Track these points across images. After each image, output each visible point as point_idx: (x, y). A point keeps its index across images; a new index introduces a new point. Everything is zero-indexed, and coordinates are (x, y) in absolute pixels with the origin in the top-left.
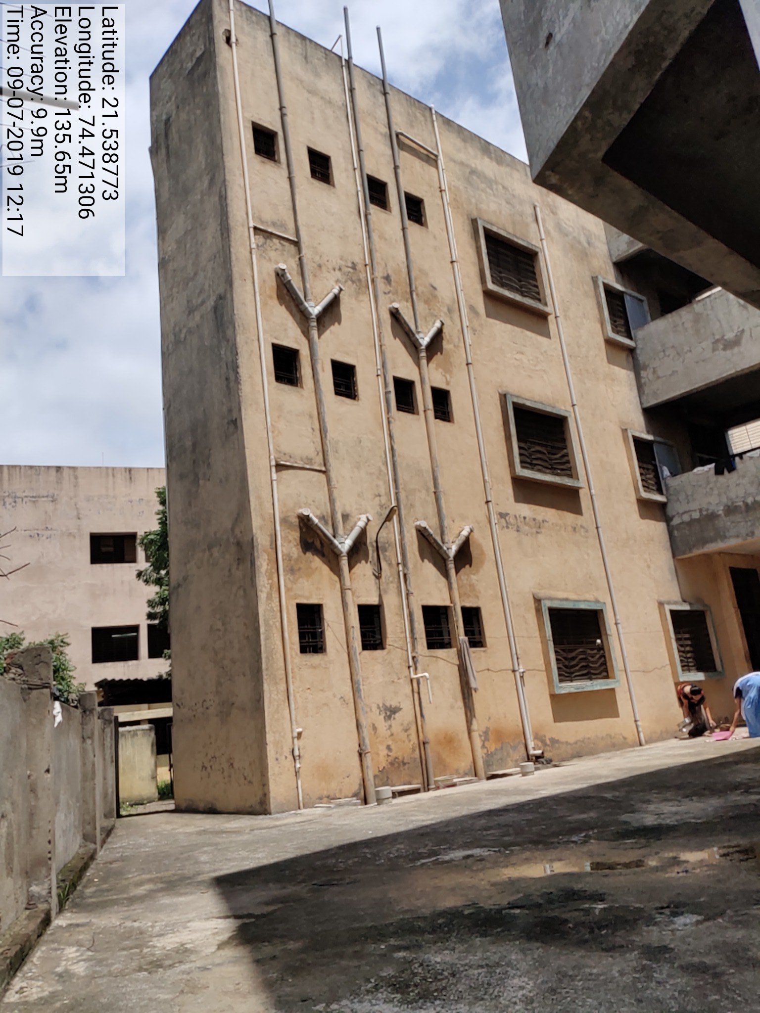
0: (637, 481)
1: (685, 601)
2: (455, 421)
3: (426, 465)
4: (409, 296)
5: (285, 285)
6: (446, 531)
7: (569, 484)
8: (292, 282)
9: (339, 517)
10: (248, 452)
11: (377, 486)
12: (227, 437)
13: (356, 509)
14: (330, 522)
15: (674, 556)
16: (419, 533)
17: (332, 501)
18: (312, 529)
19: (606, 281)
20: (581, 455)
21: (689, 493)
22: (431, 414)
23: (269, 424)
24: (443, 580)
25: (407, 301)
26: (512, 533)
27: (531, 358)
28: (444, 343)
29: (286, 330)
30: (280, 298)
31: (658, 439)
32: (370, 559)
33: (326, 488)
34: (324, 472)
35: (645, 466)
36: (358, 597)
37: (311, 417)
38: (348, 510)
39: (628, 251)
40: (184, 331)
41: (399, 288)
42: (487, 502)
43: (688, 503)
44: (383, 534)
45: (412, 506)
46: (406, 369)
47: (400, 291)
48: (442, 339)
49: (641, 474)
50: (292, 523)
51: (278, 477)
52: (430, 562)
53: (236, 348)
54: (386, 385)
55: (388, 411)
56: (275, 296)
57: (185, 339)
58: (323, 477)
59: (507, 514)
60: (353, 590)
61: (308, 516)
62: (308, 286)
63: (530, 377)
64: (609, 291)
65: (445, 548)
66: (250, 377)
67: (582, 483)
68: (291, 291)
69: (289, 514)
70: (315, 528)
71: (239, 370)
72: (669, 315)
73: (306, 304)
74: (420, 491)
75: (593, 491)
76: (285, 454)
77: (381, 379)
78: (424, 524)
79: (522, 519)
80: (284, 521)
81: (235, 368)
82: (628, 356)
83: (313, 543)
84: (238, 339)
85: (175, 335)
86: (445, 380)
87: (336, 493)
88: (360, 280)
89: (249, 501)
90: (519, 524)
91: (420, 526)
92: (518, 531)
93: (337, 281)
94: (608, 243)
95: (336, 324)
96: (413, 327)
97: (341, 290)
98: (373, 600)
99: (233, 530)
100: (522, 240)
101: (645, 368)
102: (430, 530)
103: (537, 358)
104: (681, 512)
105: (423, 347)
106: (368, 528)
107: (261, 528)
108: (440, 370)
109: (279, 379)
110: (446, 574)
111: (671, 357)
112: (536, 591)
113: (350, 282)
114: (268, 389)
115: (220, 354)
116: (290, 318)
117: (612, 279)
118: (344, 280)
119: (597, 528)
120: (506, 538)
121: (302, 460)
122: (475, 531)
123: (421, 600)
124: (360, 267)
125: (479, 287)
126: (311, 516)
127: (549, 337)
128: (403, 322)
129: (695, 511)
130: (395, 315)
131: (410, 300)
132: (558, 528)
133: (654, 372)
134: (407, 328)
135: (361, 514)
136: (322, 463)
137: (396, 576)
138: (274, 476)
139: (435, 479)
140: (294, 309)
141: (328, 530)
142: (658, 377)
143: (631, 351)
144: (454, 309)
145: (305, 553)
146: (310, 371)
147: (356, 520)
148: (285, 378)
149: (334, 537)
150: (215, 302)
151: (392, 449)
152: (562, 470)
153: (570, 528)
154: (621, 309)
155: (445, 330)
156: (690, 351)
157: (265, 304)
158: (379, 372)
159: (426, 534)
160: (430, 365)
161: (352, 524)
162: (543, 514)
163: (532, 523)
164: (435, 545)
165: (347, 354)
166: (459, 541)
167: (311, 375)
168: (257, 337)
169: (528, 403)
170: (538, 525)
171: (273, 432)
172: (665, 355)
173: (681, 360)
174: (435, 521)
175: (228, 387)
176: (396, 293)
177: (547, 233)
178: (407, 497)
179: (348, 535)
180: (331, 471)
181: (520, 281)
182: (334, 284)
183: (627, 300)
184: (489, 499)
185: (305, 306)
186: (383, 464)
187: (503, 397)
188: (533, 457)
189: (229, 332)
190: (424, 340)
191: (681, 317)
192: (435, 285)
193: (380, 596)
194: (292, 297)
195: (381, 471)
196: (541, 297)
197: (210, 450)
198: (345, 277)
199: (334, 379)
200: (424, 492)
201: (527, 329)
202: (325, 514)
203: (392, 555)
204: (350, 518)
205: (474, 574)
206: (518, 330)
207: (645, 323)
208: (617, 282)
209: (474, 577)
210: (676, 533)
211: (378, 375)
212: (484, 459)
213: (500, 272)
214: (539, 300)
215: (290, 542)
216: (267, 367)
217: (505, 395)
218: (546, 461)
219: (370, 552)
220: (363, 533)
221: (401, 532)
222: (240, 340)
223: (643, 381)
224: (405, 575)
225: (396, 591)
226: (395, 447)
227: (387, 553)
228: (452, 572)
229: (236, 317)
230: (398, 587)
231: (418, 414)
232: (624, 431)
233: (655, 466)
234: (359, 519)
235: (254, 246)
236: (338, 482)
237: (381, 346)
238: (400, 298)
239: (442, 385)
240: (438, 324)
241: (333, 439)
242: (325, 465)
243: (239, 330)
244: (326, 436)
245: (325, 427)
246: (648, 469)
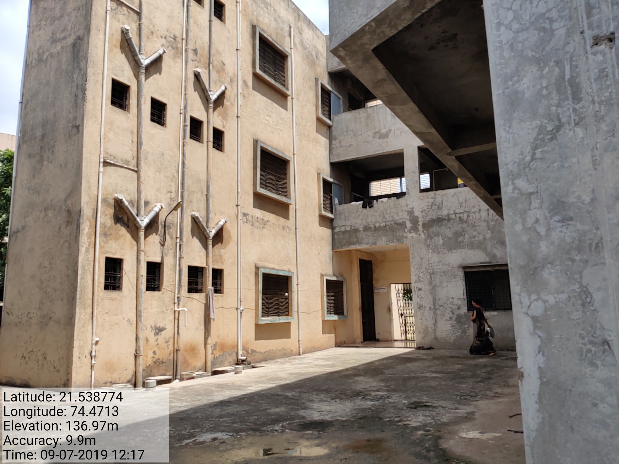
0: (321, 204)
1: (334, 275)
2: (225, 151)
3: (203, 177)
4: (207, 66)
5: (126, 40)
6: (210, 221)
7: (285, 201)
8: (132, 39)
9: (142, 203)
10: (85, 150)
11: (170, 185)
12: (70, 136)
13: (155, 199)
14: (136, 206)
15: (333, 249)
16: (193, 220)
17: (139, 192)
18: (123, 208)
19: (323, 82)
20: (294, 185)
21: (347, 215)
22: (211, 144)
23: (102, 133)
24: (204, 251)
25: (206, 69)
26: (249, 226)
27: (274, 120)
28: (225, 101)
29: (123, 71)
30: (122, 48)
31: (336, 182)
32: (159, 233)
33: (136, 182)
34: (136, 172)
35: (326, 196)
36: (148, 257)
37: (132, 133)
38: (149, 199)
39: (337, 67)
40: (47, 54)
41: (202, 59)
42: (237, 205)
43: (345, 220)
44: (170, 217)
45: (191, 202)
46: (200, 114)
47: (202, 61)
48: (224, 98)
49: (324, 200)
50: (109, 203)
51: (104, 170)
52: (197, 238)
53: (86, 76)
54: (185, 121)
55: (184, 138)
56: (119, 46)
57: (47, 60)
58: (135, 175)
59: (248, 214)
60: (145, 252)
61: (122, 200)
62: (142, 44)
63: (272, 132)
64: (324, 89)
65: (208, 231)
66: (94, 98)
67: (292, 201)
68: (130, 45)
69: (108, 196)
70: (125, 209)
71: (86, 92)
72: (354, 111)
73: (140, 56)
74: (197, 193)
75: (297, 207)
76: (111, 155)
77: (182, 116)
78: (197, 214)
79: (256, 218)
80: (104, 200)
81: (84, 90)
82: (327, 129)
83: (122, 218)
84: (89, 70)
85: (39, 54)
86: (222, 125)
87: (142, 186)
88: (177, 48)
89: (81, 184)
90: (254, 221)
91: (194, 215)
92: (252, 225)
93: (162, 45)
94: (327, 59)
95: (158, 74)
96: (207, 87)
97: (164, 52)
98: (158, 260)
99: (65, 201)
100: (280, 46)
101: (335, 139)
102: (201, 219)
103: (278, 121)
104: (340, 225)
105: (212, 101)
106: (160, 212)
107: (87, 203)
108: (220, 117)
109: (113, 103)
110: (206, 247)
111: (351, 136)
112: (257, 262)
113: (171, 48)
114: (105, 109)
115: (73, 77)
116: (127, 63)
117: (325, 81)
118: (167, 46)
119: (296, 229)
120: (245, 228)
121: (122, 161)
122: (228, 222)
123: (188, 262)
124: (179, 39)
125: (250, 70)
126: (124, 200)
127: (286, 109)
128: (201, 82)
129: (348, 226)
130: (197, 76)
131: (208, 69)
132: (275, 226)
133: (340, 143)
134: (203, 86)
135: (157, 202)
136: (136, 165)
137: (175, 246)
138: (102, 169)
139: (208, 187)
140: (131, 59)
141: (134, 211)
142: (342, 146)
143: (330, 127)
144: (234, 80)
145: (116, 224)
146: (136, 102)
147: (153, 206)
148: (117, 103)
149: (137, 215)
150: (75, 40)
151: (183, 163)
152: (282, 192)
153: (281, 227)
154: (328, 101)
155: (226, 93)
156: (361, 135)
157: (111, 50)
158: (182, 111)
159: (197, 221)
160: (215, 113)
161: (150, 209)
162: (268, 217)
163: (261, 221)
164: (202, 228)
165: (162, 95)
166: (217, 228)
167: (136, 105)
168: (102, 72)
169: (269, 149)
170: (264, 223)
171: (104, 139)
172: (347, 134)
173: (355, 139)
174: (204, 213)
175: (76, 102)
176: (199, 62)
177: (295, 45)
178: (188, 195)
179: (147, 216)
180: (141, 171)
181: (275, 71)
182: (160, 47)
183: (332, 96)
184: (239, 204)
185: (138, 57)
186: (176, 172)
187: (256, 142)
188: (267, 181)
189: (82, 64)
190: (213, 97)
191: (359, 114)
192: (224, 62)
193: (162, 257)
194: (130, 50)
195: (174, 176)
196: (286, 84)
197: (55, 142)
198: (168, 44)
199: (151, 111)
200: (200, 193)
201: (275, 102)
202: (133, 199)
203: (174, 232)
204: (149, 204)
205: (223, 249)
207: (339, 113)
208: (328, 84)
209: (222, 251)
210: (336, 236)
211: (181, 113)
212: (239, 179)
213: (265, 63)
214: (284, 85)
215: (106, 215)
216: (106, 93)
217: (257, 141)
218: (274, 185)
219: (160, 228)
220: (157, 215)
221: (182, 218)
222: (90, 71)
223: (333, 146)
224: (180, 245)
225: (173, 254)
226: (186, 162)
227: (171, 230)
228: (210, 246)
229: (89, 55)
230: (174, 253)
231: (203, 143)
232: (319, 174)
233: (331, 197)
234: (156, 206)
235: (109, 8)
236: (144, 179)
237: (185, 94)
238: (202, 66)
239: (220, 128)
240: (223, 88)
241: (145, 150)
242: (137, 167)
243: (90, 64)
244: (141, 148)
245: (141, 141)
246: (327, 198)
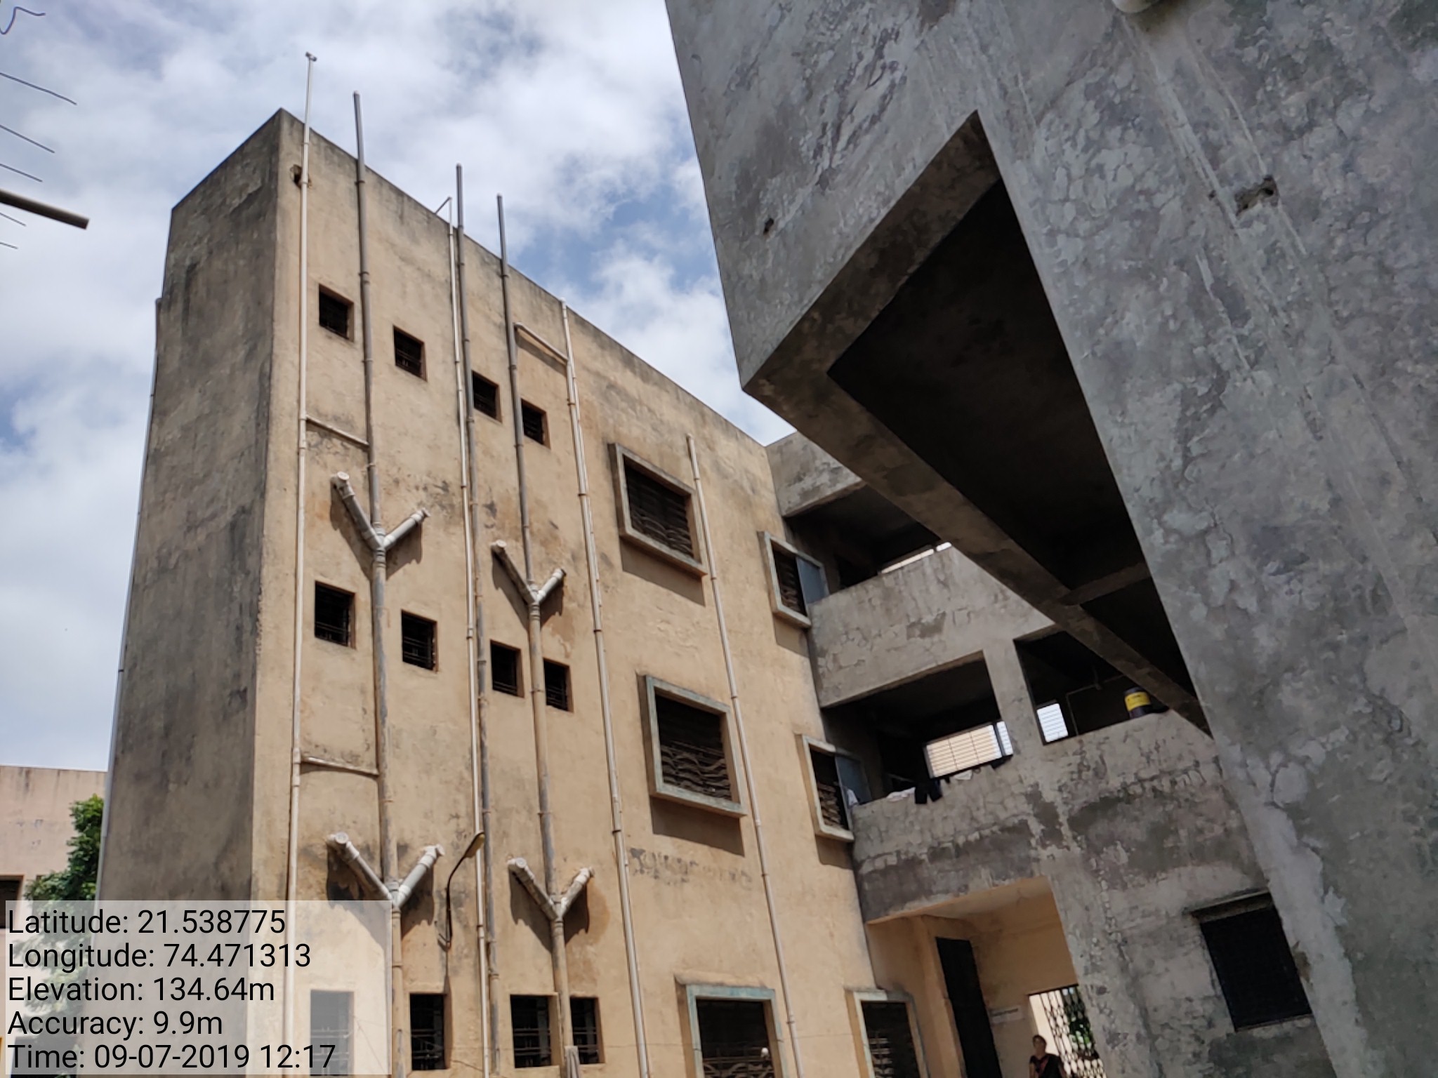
0: (816, 809)
1: (879, 988)
2: (575, 710)
3: (530, 772)
4: (520, 533)
5: (343, 502)
6: (554, 876)
7: (728, 810)
8: (355, 498)
9: (393, 850)
10: (258, 740)
11: (455, 801)
12: (226, 717)
13: (421, 837)
14: (377, 858)
15: (864, 921)
16: (514, 879)
17: (383, 822)
18: (348, 867)
19: (774, 539)
20: (743, 768)
21: (883, 829)
22: (541, 697)
23: (298, 699)
24: (545, 952)
25: (517, 540)
26: (647, 880)
27: (679, 629)
28: (565, 600)
29: (338, 564)
30: (335, 519)
31: (841, 751)
32: (435, 919)
33: (376, 803)
34: (375, 777)
35: (825, 787)
36: (412, 981)
37: (363, 692)
38: (407, 837)
39: (800, 504)
40: (175, 556)
41: (507, 522)
42: (615, 832)
43: (882, 841)
44: (458, 877)
45: (506, 834)
46: (510, 632)
47: (507, 526)
48: (562, 594)
49: (821, 799)
50: (316, 856)
51: (302, 781)
52: (526, 923)
53: (260, 584)
54: (479, 652)
55: (480, 689)
56: (327, 515)
57: (176, 566)
58: (373, 784)
59: (642, 852)
60: (405, 968)
61: (344, 845)
62: (377, 506)
63: (678, 655)
64: (778, 551)
65: (551, 902)
66: (277, 627)
67: (744, 808)
68: (352, 511)
69: (314, 841)
70: (352, 866)
71: (259, 616)
72: (853, 588)
73: (373, 531)
74: (518, 812)
75: (758, 821)
76: (317, 746)
77: (472, 643)
78: (522, 863)
79: (663, 859)
80: (305, 852)
81: (254, 612)
82: (801, 638)
83: (347, 889)
84: (264, 571)
85: (159, 559)
86: (563, 651)
87: (391, 810)
88: (452, 506)
89: (251, 818)
90: (659, 866)
91: (515, 865)
92: (656, 877)
93: (420, 504)
94: (777, 492)
95: (414, 562)
96: (523, 575)
97: (425, 516)
98: (436, 987)
99: (217, 865)
100: (672, 477)
101: (823, 653)
102: (531, 874)
103: (687, 630)
104: (872, 854)
105: (536, 603)
106: (436, 867)
107: (266, 863)
108: (558, 636)
109: (319, 633)
110: (550, 944)
111: (856, 641)
112: (679, 971)
113: (438, 508)
114: (302, 647)
115: (232, 591)
116: (346, 548)
117: (780, 535)
118: (429, 504)
119: (764, 875)
120: (639, 887)
121: (343, 757)
122: (596, 875)
123: (510, 986)
124: (454, 488)
125: (614, 531)
126: (349, 845)
127: (702, 603)
128: (509, 567)
129: (890, 854)
130: (499, 557)
131: (521, 540)
132: (711, 874)
133: (835, 659)
134: (515, 575)
135: (426, 845)
136: (374, 763)
137: (474, 947)
138: (297, 780)
139: (542, 795)
140: (354, 537)
141: (373, 869)
142: (841, 668)
143: (806, 631)
144: (580, 556)
146: (370, 625)
147: (418, 853)
148: (329, 632)
149: (382, 880)
150: (234, 516)
151: (482, 746)
152: (718, 788)
153: (727, 875)
154: (792, 576)
155: (566, 583)
156: (880, 635)
157: (310, 526)
158: (471, 634)
159: (523, 879)
160: (544, 628)
161: (411, 861)
162: (691, 852)
163: (676, 866)
164: (536, 897)
165: (426, 604)
166: (572, 892)
167: (370, 631)
168: (293, 571)
169: (675, 691)
170: (684, 870)
171: (302, 712)
172: (848, 639)
173: (869, 646)
174: (538, 858)
175: (239, 641)
176: (502, 528)
177: (702, 471)
178: (499, 820)
179: (404, 878)
180: (387, 774)
181: (667, 528)
182: (415, 507)
183: (801, 565)
184: (618, 828)
185: (370, 533)
186: (467, 768)
187: (642, 680)
188: (680, 767)
189: (251, 562)
190: (538, 594)
191: (867, 592)
192: (555, 522)
193: (447, 980)
194: (352, 520)
195: (462, 778)
196: (694, 551)
197: (193, 736)
198: (432, 500)
199: (404, 639)
200: (524, 813)
201: (675, 592)
202: (371, 843)
203: (471, 912)
204: (409, 850)
205: (591, 944)
206: (663, 590)
207: (822, 596)
208: (787, 541)
209: (590, 949)
210: (866, 886)
211: (468, 638)
212: (613, 768)
213: (643, 515)
214: (691, 555)
215: (310, 887)
216: (304, 614)
217: (644, 678)
218: (696, 774)
219: (437, 907)
220: (428, 874)
221: (486, 876)
222: (267, 573)
223: (821, 670)
224: (488, 945)
225: (472, 970)
226: (487, 743)
227: (462, 909)
228: (560, 940)
229: (265, 539)
230: (475, 965)
231: (523, 696)
232: (798, 737)
233: (838, 789)
234: (424, 853)
235: (303, 444)
236: (395, 792)
237: (476, 597)
238: (507, 535)
239: (559, 658)
240: (558, 574)
241: (394, 727)
242: (378, 766)
243: (267, 559)
244: (384, 722)
245: (383, 706)
246: (829, 793)
